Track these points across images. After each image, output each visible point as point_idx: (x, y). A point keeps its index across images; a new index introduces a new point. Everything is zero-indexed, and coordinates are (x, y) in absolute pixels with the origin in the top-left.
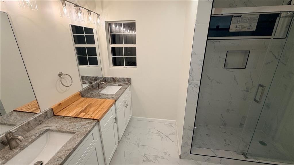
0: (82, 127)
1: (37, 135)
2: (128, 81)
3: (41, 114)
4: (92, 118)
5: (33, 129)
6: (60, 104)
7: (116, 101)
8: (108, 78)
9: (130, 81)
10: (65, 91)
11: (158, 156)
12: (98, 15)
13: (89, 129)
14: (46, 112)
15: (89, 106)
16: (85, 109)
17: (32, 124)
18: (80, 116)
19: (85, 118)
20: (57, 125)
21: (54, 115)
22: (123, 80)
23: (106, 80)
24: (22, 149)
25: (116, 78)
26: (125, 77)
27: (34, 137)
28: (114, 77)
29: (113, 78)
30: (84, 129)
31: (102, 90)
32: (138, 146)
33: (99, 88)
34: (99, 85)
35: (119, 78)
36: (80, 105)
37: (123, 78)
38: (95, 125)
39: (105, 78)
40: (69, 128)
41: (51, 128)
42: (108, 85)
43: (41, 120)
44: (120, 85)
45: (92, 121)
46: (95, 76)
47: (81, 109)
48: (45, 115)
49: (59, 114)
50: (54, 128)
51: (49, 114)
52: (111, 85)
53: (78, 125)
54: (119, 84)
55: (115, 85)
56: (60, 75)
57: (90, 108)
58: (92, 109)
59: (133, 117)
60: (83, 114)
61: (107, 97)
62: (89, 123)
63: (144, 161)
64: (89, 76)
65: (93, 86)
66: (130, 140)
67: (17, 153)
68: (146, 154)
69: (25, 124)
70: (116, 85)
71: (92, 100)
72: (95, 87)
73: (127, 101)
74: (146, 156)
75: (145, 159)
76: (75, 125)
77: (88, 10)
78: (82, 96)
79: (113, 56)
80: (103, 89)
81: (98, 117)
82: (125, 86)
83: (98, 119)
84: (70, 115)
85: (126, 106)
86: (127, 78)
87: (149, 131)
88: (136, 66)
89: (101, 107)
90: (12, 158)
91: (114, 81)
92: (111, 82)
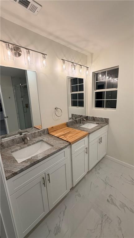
0: (59, 144)
1: (37, 141)
2: (106, 121)
3: (42, 130)
4: (67, 140)
5: (36, 137)
6: (52, 127)
7: (89, 134)
8: (90, 117)
9: (108, 121)
10: (57, 120)
11: (126, 205)
12: (87, 67)
13: (62, 147)
14: (44, 130)
15: (68, 133)
16: (66, 134)
17: (36, 134)
18: (60, 137)
19: (63, 139)
20: (47, 139)
21: (48, 133)
22: (102, 120)
23: (88, 118)
24: (28, 146)
25: (95, 117)
26: (103, 117)
27: (35, 142)
28: (95, 116)
29: (93, 117)
30: (59, 146)
31: (82, 125)
32: (106, 184)
33: (80, 123)
34: (81, 121)
35: (98, 118)
36: (64, 131)
37: (101, 118)
38: (68, 145)
39: (87, 116)
40: (52, 142)
41: (43, 140)
42: (88, 123)
43: (41, 134)
44: (98, 124)
45: (66, 142)
46: (81, 115)
47: (63, 133)
48: (44, 131)
49: (51, 133)
50: (45, 140)
51: (46, 132)
52: (91, 123)
53: (57, 142)
54: (97, 122)
55: (93, 123)
56: (56, 109)
57: (69, 134)
58: (69, 135)
59: (108, 156)
60: (63, 136)
61: (83, 130)
62: (64, 143)
63: (108, 200)
64: (77, 114)
65: (76, 121)
66: (99, 175)
67: (26, 147)
68: (112, 196)
69: (34, 133)
70: (95, 124)
71: (73, 129)
72: (78, 122)
73: (101, 138)
74: (112, 197)
75: (109, 200)
76: (56, 142)
77: (80, 65)
78: (67, 126)
79: (96, 99)
80: (84, 124)
81: (71, 141)
82: (101, 125)
83: (71, 142)
84: (56, 135)
85: (100, 143)
86: (105, 119)
87: (121, 175)
88: (116, 108)
89: (76, 135)
90: (23, 148)
91: (94, 119)
92: (92, 120)
